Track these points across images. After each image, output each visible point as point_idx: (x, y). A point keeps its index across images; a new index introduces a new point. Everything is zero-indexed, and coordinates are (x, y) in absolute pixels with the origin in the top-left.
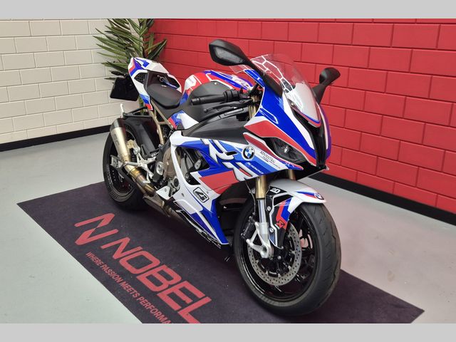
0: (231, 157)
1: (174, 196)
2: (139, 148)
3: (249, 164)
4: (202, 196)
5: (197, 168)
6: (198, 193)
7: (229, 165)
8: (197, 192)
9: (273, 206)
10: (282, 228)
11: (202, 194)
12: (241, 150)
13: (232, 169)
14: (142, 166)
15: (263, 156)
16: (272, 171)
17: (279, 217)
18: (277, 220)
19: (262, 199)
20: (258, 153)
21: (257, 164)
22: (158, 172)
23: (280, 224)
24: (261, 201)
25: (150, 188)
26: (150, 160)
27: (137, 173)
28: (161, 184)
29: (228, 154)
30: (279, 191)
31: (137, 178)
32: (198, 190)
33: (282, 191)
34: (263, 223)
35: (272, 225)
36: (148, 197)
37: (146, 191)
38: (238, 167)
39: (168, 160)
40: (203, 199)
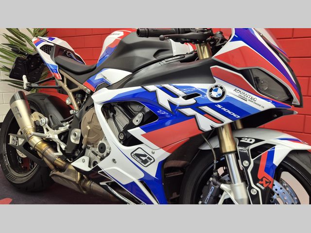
0: (192, 101)
1: (100, 164)
2: (47, 119)
3: (219, 106)
4: (144, 158)
5: (136, 124)
6: (138, 155)
7: (189, 112)
8: (136, 154)
9: (252, 160)
10: (267, 188)
11: (145, 156)
12: (206, 90)
13: (194, 117)
14: (51, 137)
15: (238, 94)
16: (252, 113)
17: (261, 173)
18: (260, 177)
19: (230, 153)
20: (231, 92)
21: (230, 106)
22: (73, 141)
23: (264, 182)
24: (230, 155)
25: (60, 162)
26: (62, 129)
27: (44, 146)
28: (77, 155)
29: (187, 98)
30: (253, 141)
31: (44, 152)
32: (139, 152)
33: (257, 141)
34: (237, 184)
35: (253, 185)
36: (58, 173)
37: (55, 166)
38: (203, 113)
39: (89, 123)
40: (145, 162)
